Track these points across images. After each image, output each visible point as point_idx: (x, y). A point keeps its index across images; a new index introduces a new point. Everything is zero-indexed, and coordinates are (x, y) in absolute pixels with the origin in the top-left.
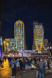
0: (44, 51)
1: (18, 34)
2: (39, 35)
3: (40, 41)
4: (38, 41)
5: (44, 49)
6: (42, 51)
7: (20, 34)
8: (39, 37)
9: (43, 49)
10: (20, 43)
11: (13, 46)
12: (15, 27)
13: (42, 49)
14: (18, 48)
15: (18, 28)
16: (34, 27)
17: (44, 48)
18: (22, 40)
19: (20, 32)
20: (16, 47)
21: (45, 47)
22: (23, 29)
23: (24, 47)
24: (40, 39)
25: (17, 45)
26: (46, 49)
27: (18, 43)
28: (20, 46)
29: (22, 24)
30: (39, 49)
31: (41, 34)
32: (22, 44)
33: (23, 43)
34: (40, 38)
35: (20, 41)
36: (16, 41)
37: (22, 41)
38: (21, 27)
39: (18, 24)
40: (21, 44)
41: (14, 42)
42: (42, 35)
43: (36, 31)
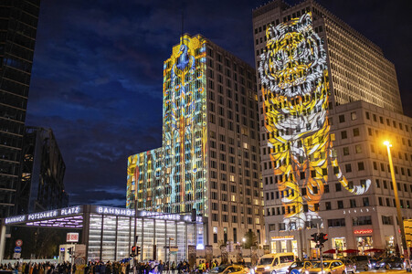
0: (340, 205)
1: (178, 115)
2: (293, 88)
3: (304, 131)
4: (289, 131)
5: (339, 187)
6: (328, 207)
7: (188, 110)
8: (294, 101)
9: (333, 188)
10: (188, 167)
11: (158, 193)
12: (165, 79)
13: (327, 189)
14: (178, 199)
15: (178, 82)
16: (257, 47)
17: (344, 183)
18: (198, 143)
19: (188, 99)
20: (171, 198)
21: (348, 169)
22: (202, 78)
23: (206, 189)
24: (307, 112)
25: (173, 185)
26: (361, 190)
27: (178, 169)
28: (187, 187)
29: (197, 52)
30: (304, 192)
31: (312, 77)
32: (200, 175)
33: (200, 164)
35: (189, 157)
36: (168, 161)
37: (198, 154)
38: (192, 72)
39: (178, 60)
40: (191, 171)
41: (159, 169)
42: (314, 83)
43: (273, 65)
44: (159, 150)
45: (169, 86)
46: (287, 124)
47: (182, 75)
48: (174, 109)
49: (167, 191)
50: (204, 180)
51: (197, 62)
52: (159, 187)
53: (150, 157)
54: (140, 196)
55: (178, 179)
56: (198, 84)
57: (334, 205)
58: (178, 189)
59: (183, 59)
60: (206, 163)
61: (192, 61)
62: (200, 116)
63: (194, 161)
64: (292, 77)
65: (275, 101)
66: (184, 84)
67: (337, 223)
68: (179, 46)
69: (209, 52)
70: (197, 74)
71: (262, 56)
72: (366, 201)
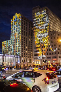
0: (50, 54)
1: (14, 32)
2: (41, 27)
3: (43, 37)
4: (40, 37)
5: (50, 50)
6: (47, 54)
7: (17, 31)
8: (41, 30)
9: (49, 50)
10: (16, 44)
11: (9, 50)
13: (47, 50)
14: (14, 52)
15: (14, 24)
16: (33, 17)
17: (51, 49)
18: (19, 39)
19: (17, 29)
20: (12, 52)
21: (52, 46)
22: (20, 24)
23: (20, 50)
24: (44, 33)
25: (13, 48)
26: (55, 51)
27: (14, 45)
28: (16, 49)
29: (19, 17)
30: (42, 51)
31: (45, 25)
32: (19, 46)
33: (19, 44)
34: (42, 32)
35: (17, 42)
36: (12, 43)
37: (19, 41)
38: (18, 22)
39: (15, 19)
40: (17, 46)
41: (10, 45)
42: (46, 26)
43: (37, 21)
44: (10, 40)
45: (12, 25)
46: (39, 35)
47: (16, 23)
48: (13, 31)
49: (11, 50)
50: (20, 47)
51: (19, 20)
52: (10, 49)
53: (7, 42)
54: (5, 51)
55: (14, 47)
56: (19, 25)
57: (49, 54)
58: (14, 49)
59: (16, 19)
60: (20, 44)
61: (18, 20)
62: (19, 33)
63: (18, 43)
64: (41, 25)
65: (37, 30)
66: (16, 25)
67: (49, 58)
68: (15, 16)
69: (22, 18)
70: (19, 23)
71: (34, 19)
72: (56, 53)
